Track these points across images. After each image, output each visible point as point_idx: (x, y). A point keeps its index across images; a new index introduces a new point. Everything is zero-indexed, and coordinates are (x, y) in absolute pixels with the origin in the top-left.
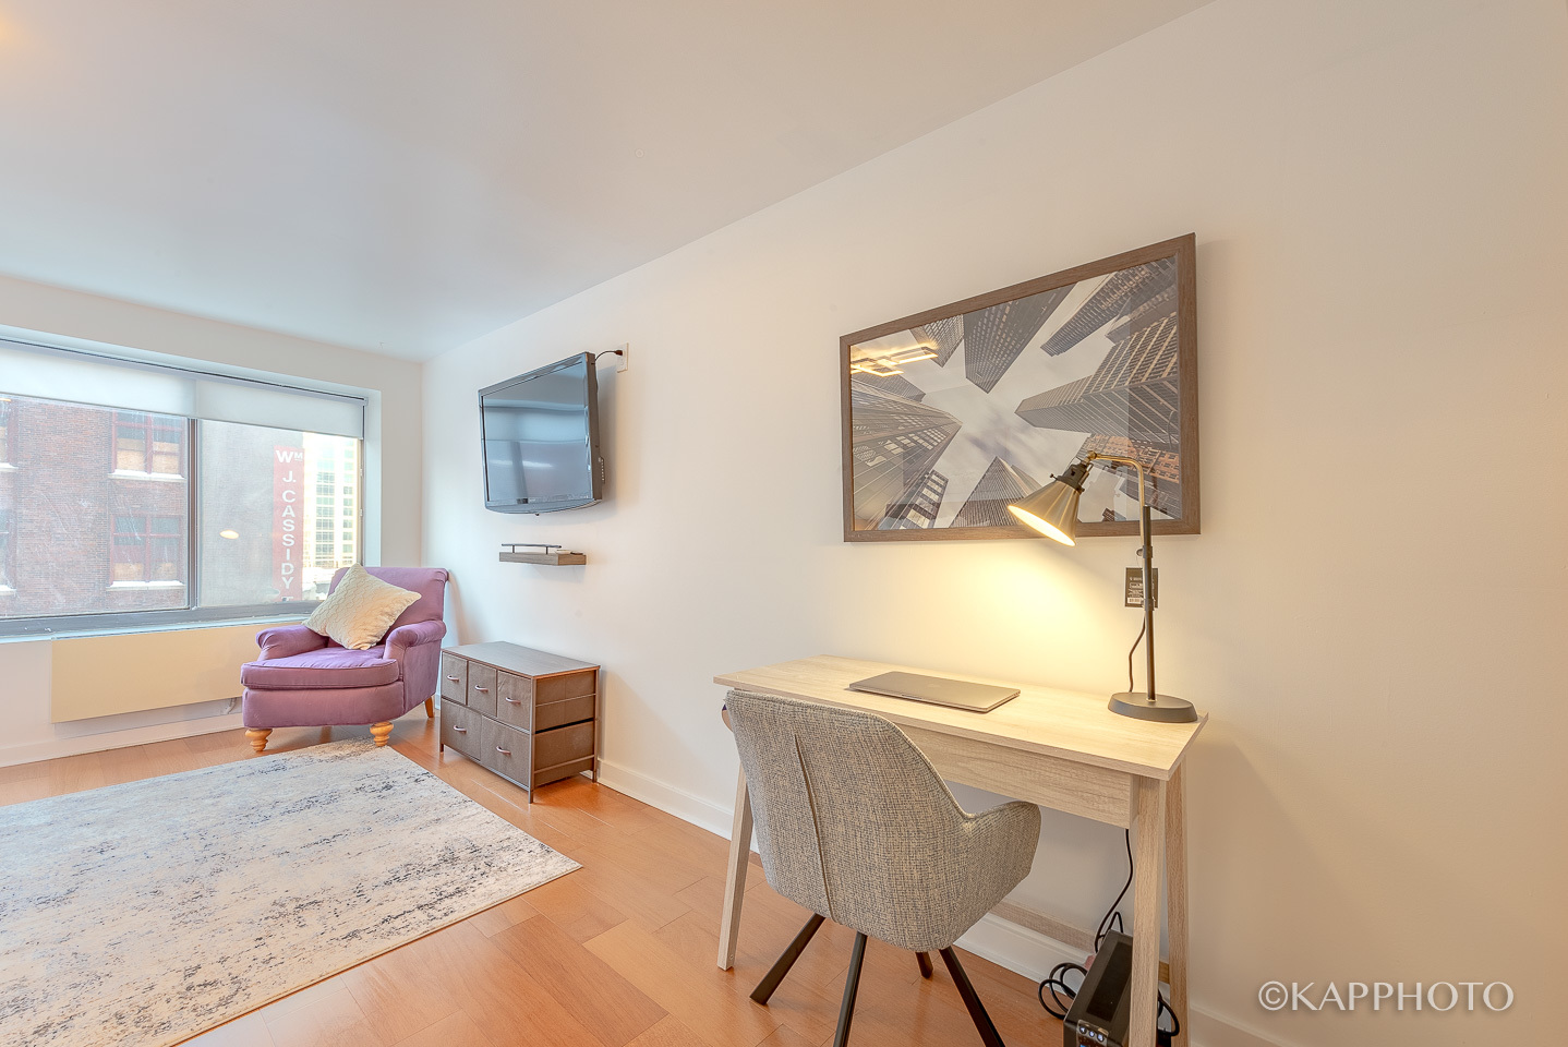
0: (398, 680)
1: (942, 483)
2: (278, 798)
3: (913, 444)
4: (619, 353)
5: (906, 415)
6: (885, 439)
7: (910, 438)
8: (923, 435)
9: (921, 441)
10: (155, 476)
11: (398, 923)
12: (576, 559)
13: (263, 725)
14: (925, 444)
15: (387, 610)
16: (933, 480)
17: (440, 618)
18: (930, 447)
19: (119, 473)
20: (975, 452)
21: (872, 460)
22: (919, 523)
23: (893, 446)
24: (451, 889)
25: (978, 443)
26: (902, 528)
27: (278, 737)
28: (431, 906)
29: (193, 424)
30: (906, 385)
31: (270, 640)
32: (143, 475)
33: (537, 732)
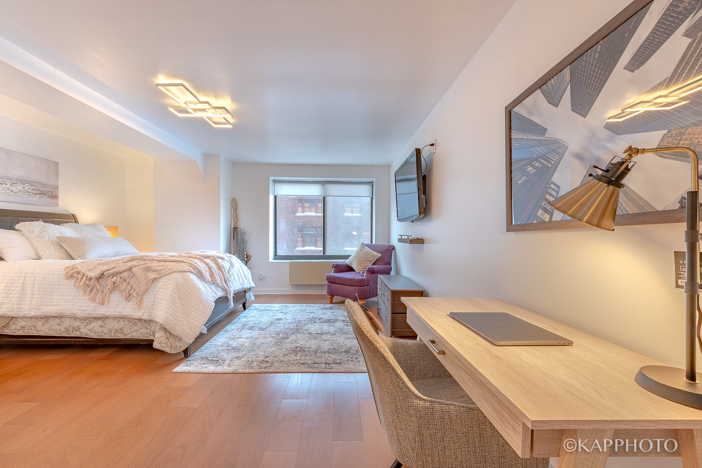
0: (368, 285)
1: (557, 189)
2: (322, 317)
3: (541, 165)
4: (432, 145)
5: (537, 146)
6: (526, 165)
7: (539, 162)
8: (546, 158)
9: (545, 162)
10: (354, 215)
11: (316, 365)
12: (420, 241)
13: (332, 294)
14: (547, 164)
15: (369, 259)
16: (551, 188)
17: (390, 264)
18: (550, 165)
19: (346, 214)
20: (577, 163)
21: (520, 179)
22: (544, 218)
23: (530, 169)
24: (338, 361)
25: (579, 157)
26: (535, 222)
27: (336, 299)
28: (328, 364)
29: (324, 198)
30: (538, 126)
31: (335, 267)
32: (350, 214)
33: (393, 313)
